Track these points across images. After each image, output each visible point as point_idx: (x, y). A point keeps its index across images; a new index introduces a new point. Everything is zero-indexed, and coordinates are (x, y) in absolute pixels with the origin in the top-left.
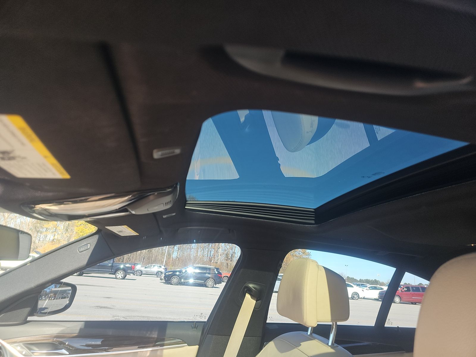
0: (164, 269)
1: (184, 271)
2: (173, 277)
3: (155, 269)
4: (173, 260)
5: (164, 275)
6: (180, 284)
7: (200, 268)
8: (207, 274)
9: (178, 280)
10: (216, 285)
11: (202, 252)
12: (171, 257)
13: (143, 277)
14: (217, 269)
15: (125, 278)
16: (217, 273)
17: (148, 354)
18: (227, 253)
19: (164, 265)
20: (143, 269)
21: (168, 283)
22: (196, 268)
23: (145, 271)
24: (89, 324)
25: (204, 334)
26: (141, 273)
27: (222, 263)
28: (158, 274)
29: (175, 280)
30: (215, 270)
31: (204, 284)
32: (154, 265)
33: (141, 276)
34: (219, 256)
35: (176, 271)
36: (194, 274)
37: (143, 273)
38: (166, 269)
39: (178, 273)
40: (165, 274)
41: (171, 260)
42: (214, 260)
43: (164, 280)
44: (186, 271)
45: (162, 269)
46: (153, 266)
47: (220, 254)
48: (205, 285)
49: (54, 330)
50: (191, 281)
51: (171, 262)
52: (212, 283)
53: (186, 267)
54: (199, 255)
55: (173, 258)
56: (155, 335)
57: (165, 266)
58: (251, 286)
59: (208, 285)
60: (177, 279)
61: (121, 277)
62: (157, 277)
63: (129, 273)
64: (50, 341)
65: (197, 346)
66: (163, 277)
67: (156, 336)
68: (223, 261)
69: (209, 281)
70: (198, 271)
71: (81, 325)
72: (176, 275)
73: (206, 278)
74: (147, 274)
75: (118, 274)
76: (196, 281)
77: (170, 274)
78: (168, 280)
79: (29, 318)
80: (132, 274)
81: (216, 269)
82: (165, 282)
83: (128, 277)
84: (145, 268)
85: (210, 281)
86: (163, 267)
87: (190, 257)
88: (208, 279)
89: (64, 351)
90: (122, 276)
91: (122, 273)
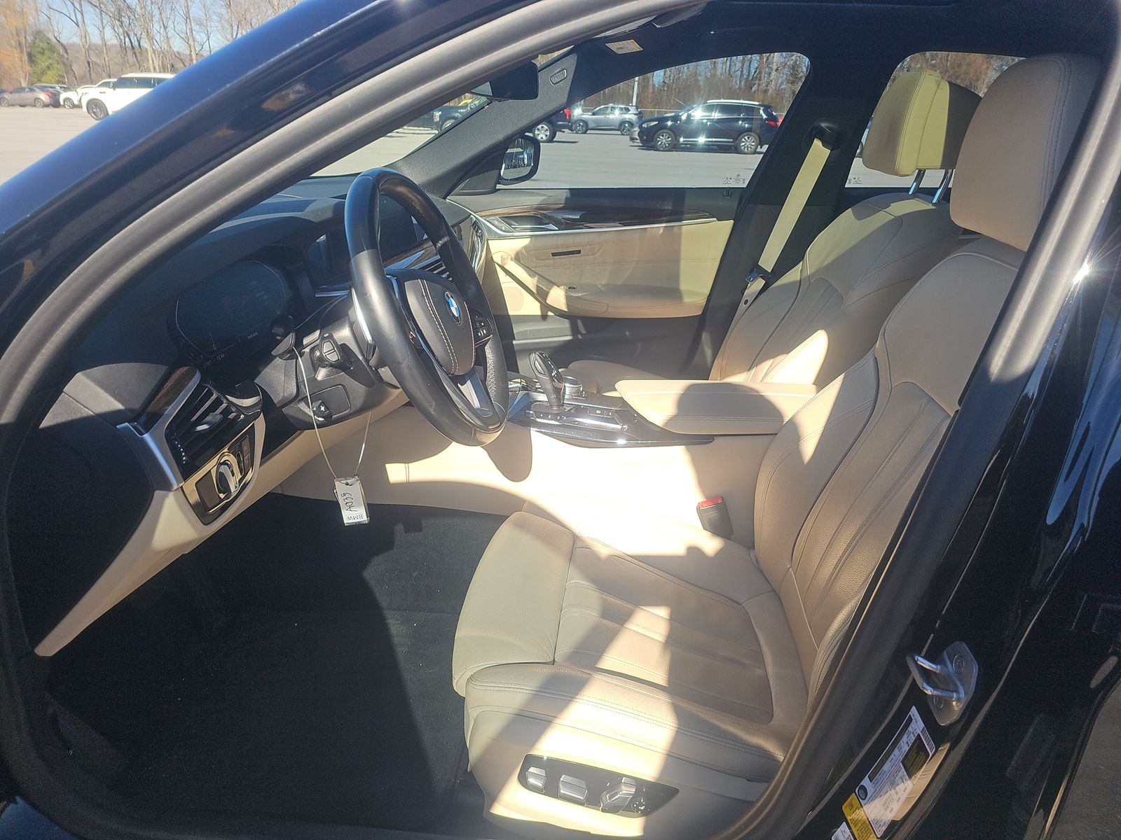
0: (635, 114)
1: (684, 117)
2: (659, 132)
3: (616, 115)
4: (654, 92)
5: (637, 129)
6: (675, 147)
7: (724, 108)
8: (740, 122)
9: (670, 139)
10: (761, 147)
11: (728, 64)
12: (651, 83)
13: (591, 137)
14: (767, 109)
15: (555, 140)
16: (765, 117)
17: (661, 231)
18: (795, 62)
19: (634, 104)
20: (587, 116)
21: (648, 147)
22: (711, 108)
23: (594, 121)
24: (574, 192)
25: (743, 203)
26: (586, 127)
27: (779, 92)
28: (622, 127)
29: (663, 140)
30: (761, 112)
31: (734, 146)
32: (611, 105)
33: (585, 133)
34: (774, 73)
35: (667, 119)
36: (709, 123)
37: (590, 126)
38: (640, 115)
39: (669, 123)
40: (640, 127)
41: (651, 90)
42: (759, 85)
43: (639, 141)
44: (689, 116)
45: (631, 116)
46: (609, 110)
47: (775, 67)
48: (736, 149)
49: (535, 200)
50: (702, 140)
51: (650, 96)
52: (753, 144)
53: (688, 108)
54: (719, 72)
55: (654, 85)
56: (668, 206)
57: (637, 108)
58: (823, 125)
59: (743, 148)
60: (668, 138)
61: (545, 138)
62: (622, 134)
63: (560, 128)
64: (532, 214)
65: (732, 221)
66: (637, 132)
67: (670, 208)
68: (783, 86)
69: (746, 138)
70: (716, 115)
71: (565, 194)
72: (665, 127)
73: (738, 131)
74: (601, 128)
75: (538, 129)
76: (714, 140)
77: (652, 124)
78: (648, 140)
79: (498, 186)
80: (567, 131)
81: (762, 108)
82: (641, 145)
83: (559, 136)
84: (594, 114)
85: (748, 138)
86: (633, 110)
87: (697, 80)
88: (743, 132)
89: (552, 226)
90: (547, 136)
91: (546, 127)
